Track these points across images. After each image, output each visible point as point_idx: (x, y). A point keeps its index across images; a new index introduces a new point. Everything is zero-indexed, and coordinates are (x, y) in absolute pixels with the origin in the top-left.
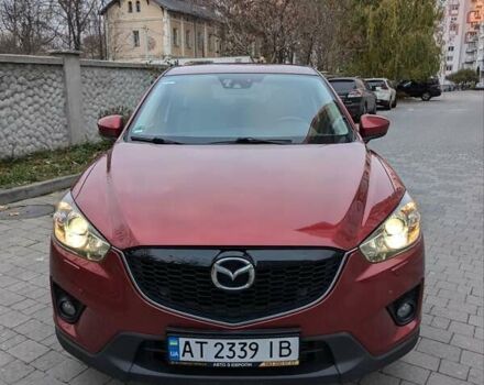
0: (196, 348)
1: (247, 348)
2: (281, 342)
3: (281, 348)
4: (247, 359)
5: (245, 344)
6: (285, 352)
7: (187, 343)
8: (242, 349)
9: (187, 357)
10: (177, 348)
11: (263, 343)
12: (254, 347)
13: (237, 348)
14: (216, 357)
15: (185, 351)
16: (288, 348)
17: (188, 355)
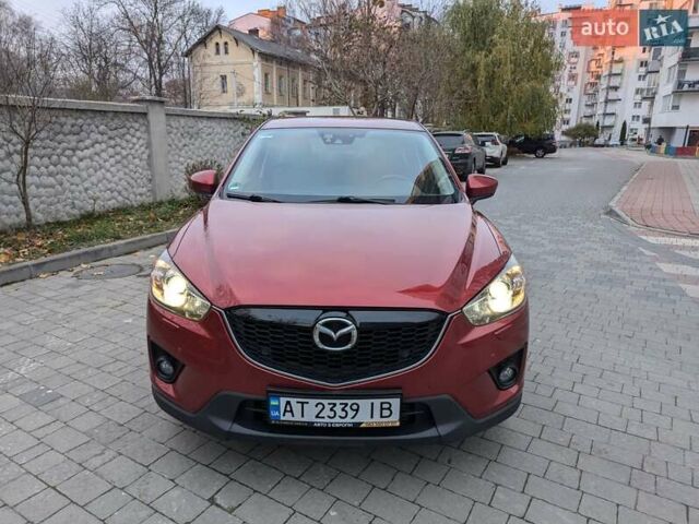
0: (297, 408)
1: (348, 408)
2: (382, 403)
3: (382, 409)
4: (348, 420)
5: (346, 405)
6: (386, 413)
7: (288, 403)
8: (343, 410)
9: (288, 417)
10: (277, 408)
11: (365, 404)
12: (355, 407)
13: (338, 409)
14: (317, 417)
15: (285, 411)
16: (389, 409)
17: (288, 415)
